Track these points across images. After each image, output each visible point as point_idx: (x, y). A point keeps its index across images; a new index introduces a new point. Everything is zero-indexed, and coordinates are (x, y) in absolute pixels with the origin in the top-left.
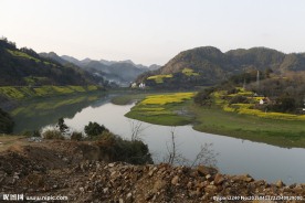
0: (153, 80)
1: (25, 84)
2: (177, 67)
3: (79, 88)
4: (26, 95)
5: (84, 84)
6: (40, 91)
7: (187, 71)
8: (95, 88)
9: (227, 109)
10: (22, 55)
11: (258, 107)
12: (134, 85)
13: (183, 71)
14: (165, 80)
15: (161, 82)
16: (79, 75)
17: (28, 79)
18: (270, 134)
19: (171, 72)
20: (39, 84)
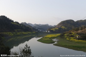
0: (52, 30)
1: (15, 31)
2: (60, 26)
3: (30, 33)
4: (14, 35)
5: (31, 31)
6: (18, 33)
7: (63, 27)
8: (34, 32)
9: (67, 39)
10: (15, 23)
11: (76, 38)
12: (46, 31)
13: (62, 27)
14: (56, 30)
15: (55, 30)
16: (30, 29)
17: (15, 30)
18: (73, 47)
19: (58, 28)
20: (18, 32)
